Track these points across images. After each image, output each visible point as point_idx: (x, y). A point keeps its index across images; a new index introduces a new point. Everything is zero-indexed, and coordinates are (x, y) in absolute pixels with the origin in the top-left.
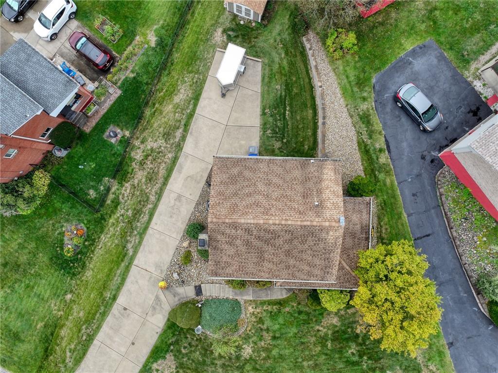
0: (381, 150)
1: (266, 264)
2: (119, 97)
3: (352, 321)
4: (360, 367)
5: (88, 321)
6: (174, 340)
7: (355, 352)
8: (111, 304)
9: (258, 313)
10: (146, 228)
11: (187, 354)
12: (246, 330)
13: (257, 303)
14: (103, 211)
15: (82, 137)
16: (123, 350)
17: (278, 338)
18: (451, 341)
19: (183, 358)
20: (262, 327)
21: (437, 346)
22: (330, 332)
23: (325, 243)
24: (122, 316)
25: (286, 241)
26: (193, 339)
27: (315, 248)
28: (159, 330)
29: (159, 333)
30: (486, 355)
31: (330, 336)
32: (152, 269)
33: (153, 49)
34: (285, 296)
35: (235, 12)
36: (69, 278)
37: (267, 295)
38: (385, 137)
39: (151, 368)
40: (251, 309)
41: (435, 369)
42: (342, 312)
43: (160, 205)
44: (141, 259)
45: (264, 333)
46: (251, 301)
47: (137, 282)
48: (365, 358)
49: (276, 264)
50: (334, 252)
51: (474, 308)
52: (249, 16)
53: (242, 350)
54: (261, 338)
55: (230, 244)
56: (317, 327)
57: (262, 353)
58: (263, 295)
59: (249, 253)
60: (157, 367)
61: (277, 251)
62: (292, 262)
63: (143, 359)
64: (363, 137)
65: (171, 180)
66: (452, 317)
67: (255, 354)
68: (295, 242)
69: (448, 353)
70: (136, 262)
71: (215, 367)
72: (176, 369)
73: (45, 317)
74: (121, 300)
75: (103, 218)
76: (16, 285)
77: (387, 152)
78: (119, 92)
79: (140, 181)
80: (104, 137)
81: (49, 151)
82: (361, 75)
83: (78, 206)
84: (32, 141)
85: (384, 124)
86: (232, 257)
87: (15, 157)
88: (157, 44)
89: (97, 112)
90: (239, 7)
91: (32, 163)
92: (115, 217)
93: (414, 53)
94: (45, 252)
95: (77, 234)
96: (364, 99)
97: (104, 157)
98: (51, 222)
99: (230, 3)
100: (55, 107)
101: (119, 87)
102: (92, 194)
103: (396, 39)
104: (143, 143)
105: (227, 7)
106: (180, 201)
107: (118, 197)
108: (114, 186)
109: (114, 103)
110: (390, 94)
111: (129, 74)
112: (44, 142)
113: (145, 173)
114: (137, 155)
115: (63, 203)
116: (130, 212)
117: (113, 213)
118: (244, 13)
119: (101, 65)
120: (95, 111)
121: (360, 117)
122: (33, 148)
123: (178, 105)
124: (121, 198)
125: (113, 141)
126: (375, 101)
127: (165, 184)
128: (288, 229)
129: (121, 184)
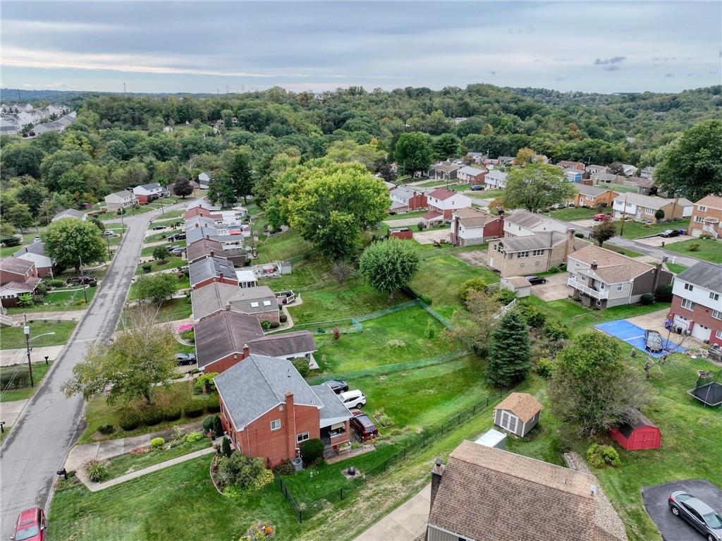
1: (499, 524)
2: (373, 452)
14: (304, 523)
15: (322, 465)
23: (573, 517)
25: (527, 500)
27: (560, 520)
33: (417, 434)
35: (501, 425)
38: (662, 536)
49: (511, 529)
50: (585, 533)
55: (464, 486)
59: (482, 504)
61: (514, 511)
62: (531, 530)
64: (634, 530)
65: (396, 511)
68: (538, 505)
78: (373, 449)
79: (360, 509)
80: (342, 472)
81: (288, 460)
82: (627, 483)
83: (282, 510)
84: (293, 430)
85: (660, 526)
86: (461, 503)
87: (274, 431)
88: (422, 433)
89: (346, 454)
90: (506, 416)
91: (270, 459)
92: (314, 532)
93: (686, 482)
94: (218, 535)
95: (264, 530)
96: (632, 501)
97: (333, 485)
98: (245, 513)
99: (500, 410)
100: (328, 417)
101: (375, 446)
102: (303, 506)
103: (664, 469)
104: (377, 486)
105: (495, 418)
106: (397, 531)
107: (327, 518)
108: (329, 508)
109: (366, 454)
110: (664, 503)
111: (389, 442)
112: (295, 444)
113: (369, 503)
114: (366, 493)
115: (269, 503)
116: (335, 528)
117: (314, 528)
118: (509, 425)
119: (367, 431)
120: (345, 453)
121: (629, 514)
122: (287, 439)
123: (426, 466)
124: (330, 519)
125: (348, 477)
126: (646, 505)
127: (388, 512)
128: (531, 487)
129: (336, 510)
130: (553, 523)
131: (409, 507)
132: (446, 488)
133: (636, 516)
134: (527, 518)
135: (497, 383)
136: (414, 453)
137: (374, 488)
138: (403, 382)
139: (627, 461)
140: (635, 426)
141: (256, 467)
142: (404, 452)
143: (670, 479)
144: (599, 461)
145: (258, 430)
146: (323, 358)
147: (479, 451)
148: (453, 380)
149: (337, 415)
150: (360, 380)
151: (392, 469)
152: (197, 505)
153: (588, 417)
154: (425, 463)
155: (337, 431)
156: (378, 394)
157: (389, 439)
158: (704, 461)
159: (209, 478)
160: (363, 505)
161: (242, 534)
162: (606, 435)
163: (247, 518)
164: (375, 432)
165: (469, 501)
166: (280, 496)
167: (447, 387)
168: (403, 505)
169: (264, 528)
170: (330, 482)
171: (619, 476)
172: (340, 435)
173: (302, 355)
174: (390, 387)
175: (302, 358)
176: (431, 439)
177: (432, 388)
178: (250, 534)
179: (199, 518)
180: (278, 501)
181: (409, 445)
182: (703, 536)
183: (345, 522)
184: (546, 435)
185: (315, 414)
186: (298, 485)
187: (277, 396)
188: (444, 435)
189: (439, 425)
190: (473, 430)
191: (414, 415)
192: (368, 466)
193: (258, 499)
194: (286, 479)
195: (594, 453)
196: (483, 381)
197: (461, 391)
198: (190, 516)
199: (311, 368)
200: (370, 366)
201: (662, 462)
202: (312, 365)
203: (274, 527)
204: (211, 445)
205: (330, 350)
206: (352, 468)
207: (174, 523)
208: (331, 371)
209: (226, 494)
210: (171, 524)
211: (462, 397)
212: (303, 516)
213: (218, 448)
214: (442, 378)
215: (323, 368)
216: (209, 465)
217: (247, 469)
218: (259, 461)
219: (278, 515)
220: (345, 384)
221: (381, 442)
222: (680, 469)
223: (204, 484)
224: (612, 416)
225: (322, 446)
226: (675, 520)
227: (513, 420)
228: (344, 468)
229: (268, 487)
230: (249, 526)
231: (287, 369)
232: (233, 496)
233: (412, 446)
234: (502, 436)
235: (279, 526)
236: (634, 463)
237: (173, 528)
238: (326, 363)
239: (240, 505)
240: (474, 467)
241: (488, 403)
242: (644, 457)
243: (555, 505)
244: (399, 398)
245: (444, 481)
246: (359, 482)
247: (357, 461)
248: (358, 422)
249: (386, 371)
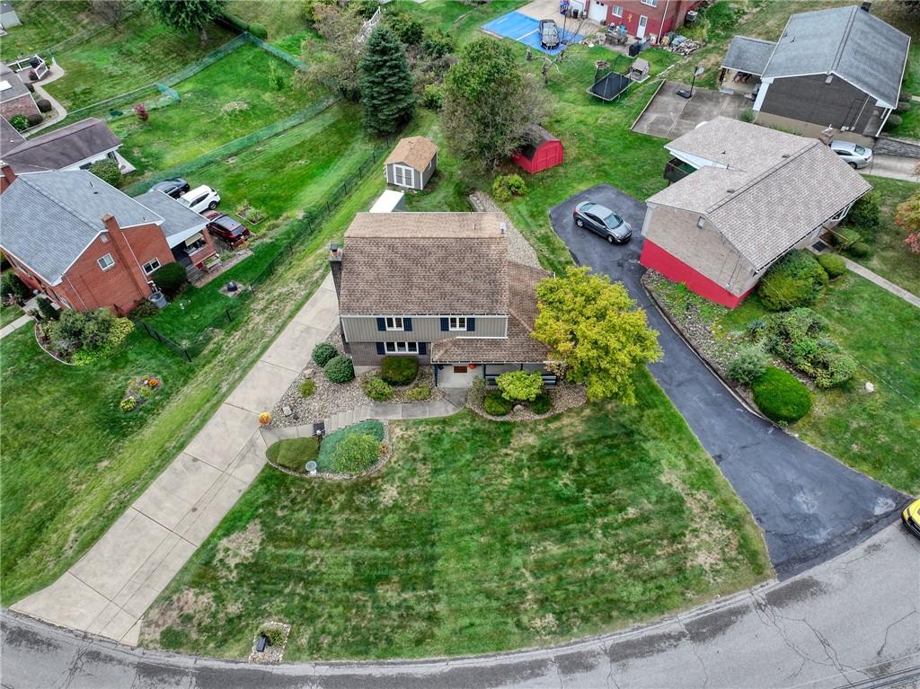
0: (567, 263)
2: (251, 257)
3: (558, 439)
4: (581, 505)
5: (127, 485)
6: (266, 498)
7: (568, 482)
8: (174, 455)
9: (411, 437)
10: (254, 362)
11: (284, 517)
12: (390, 462)
13: (407, 425)
14: (195, 361)
15: (192, 291)
16: (174, 520)
17: (440, 470)
18: (717, 453)
19: (277, 524)
20: (416, 456)
21: (699, 463)
22: (524, 457)
23: (487, 261)
24: (187, 470)
25: (439, 259)
26: (299, 493)
28: (244, 488)
29: (242, 493)
30: (778, 468)
31: (525, 461)
32: (252, 407)
33: (300, 220)
34: (451, 413)
35: (396, 183)
36: (113, 441)
37: (425, 412)
38: (570, 251)
39: (216, 545)
40: (398, 432)
41: (706, 497)
42: (541, 428)
43: (278, 339)
44: (237, 397)
45: (419, 465)
46: (399, 421)
47: (225, 423)
48: (588, 490)
49: (428, 292)
50: (500, 272)
51: (738, 409)
52: (411, 185)
53: (381, 493)
54: (413, 472)
56: (504, 451)
57: (414, 495)
58: (418, 412)
59: (393, 277)
60: (227, 545)
61: (428, 274)
62: (448, 287)
63: (204, 535)
64: (545, 253)
65: (300, 313)
66: (709, 422)
67: (404, 497)
68: (451, 260)
69: (718, 470)
70: (229, 399)
71: (333, 526)
72: (261, 544)
73: (51, 494)
74: (192, 449)
75: (192, 371)
76: (24, 451)
77: (574, 263)
78: (250, 253)
79: (257, 324)
80: (220, 291)
81: (143, 298)
82: (535, 210)
83: (162, 357)
84: (135, 261)
85: (567, 242)
86: (370, 283)
87: (107, 271)
88: (305, 217)
89: (217, 270)
90: (399, 170)
91: (117, 305)
92: (211, 365)
93: (589, 191)
94: (90, 410)
95: (148, 384)
96: (541, 226)
97: (214, 309)
98: (114, 375)
99: (390, 165)
100: (175, 232)
101: (251, 250)
102: (185, 344)
103: (568, 184)
104: (269, 293)
105: (387, 176)
106: (308, 333)
107: (221, 346)
108: (219, 335)
109: (242, 262)
110: (569, 219)
111: (267, 240)
112: (144, 279)
113: (266, 315)
114: (260, 305)
115: (140, 354)
116: (234, 354)
117: (209, 362)
118: (404, 180)
119: (234, 235)
120: (216, 268)
121: (539, 239)
122: (131, 275)
123: (321, 254)
124: (224, 346)
125: (230, 294)
126: (553, 226)
127: (291, 317)
128: (441, 244)
129: (229, 334)
130: (468, 273)
131: (313, 306)
132: (350, 272)
133: (546, 240)
134: (443, 276)
135: (380, 131)
136: (302, 244)
137: (267, 297)
138: (260, 160)
139: (533, 186)
140: (538, 145)
141: (104, 321)
142: (290, 246)
143: (575, 192)
144: (506, 194)
145: (82, 276)
146: (136, 152)
147: (376, 221)
148: (325, 141)
149: (187, 227)
150: (203, 171)
151: (280, 269)
152: (42, 389)
153: (488, 147)
154: (318, 252)
155: (195, 245)
156: (234, 184)
157: (266, 236)
158: (604, 164)
159: (42, 352)
160: (258, 319)
161: (121, 398)
162: (510, 163)
163: (120, 379)
164: (246, 233)
165: (379, 279)
166: (150, 342)
167: (320, 152)
168: (306, 305)
169: (146, 382)
170: (209, 308)
171: (526, 204)
172: (200, 249)
173: (102, 156)
174: (246, 171)
175: (103, 161)
176: (317, 221)
177: (301, 157)
178: (132, 394)
179: (54, 400)
180: (151, 348)
181: (293, 236)
182: (604, 238)
183: (244, 344)
184: (446, 180)
185: (156, 233)
186: (169, 323)
187: (91, 225)
188: (333, 212)
189: (323, 202)
190: (366, 197)
191: (289, 199)
192: (250, 275)
193: (124, 355)
194: (151, 322)
195: (500, 186)
196: (363, 133)
197: (339, 152)
198: (40, 402)
199: (123, 172)
200: (209, 149)
201: (566, 177)
202: (123, 167)
203: (159, 377)
204: (23, 313)
205: (141, 139)
206: (231, 283)
207: (21, 417)
208: (156, 168)
209: (75, 363)
210: (18, 419)
211: (342, 160)
212: (191, 354)
213: (34, 313)
214: (311, 141)
215: (141, 168)
216: (34, 337)
217: (91, 327)
218: (105, 312)
219: (158, 363)
220: (183, 182)
221: (257, 243)
222: (582, 179)
223: (39, 362)
224: (513, 140)
225: (182, 269)
226: (580, 231)
227: (408, 172)
228: (220, 286)
229: (131, 337)
230: (126, 386)
231: (88, 184)
232: (87, 362)
233: (298, 237)
234: (399, 196)
235: (165, 374)
236: (539, 187)
237: (23, 423)
238: (143, 160)
239: (102, 368)
240: (376, 241)
241: (375, 159)
242: (548, 176)
243: (468, 254)
244: (263, 182)
245: (346, 266)
246: (245, 296)
247: (235, 273)
248: (220, 227)
249: (234, 150)
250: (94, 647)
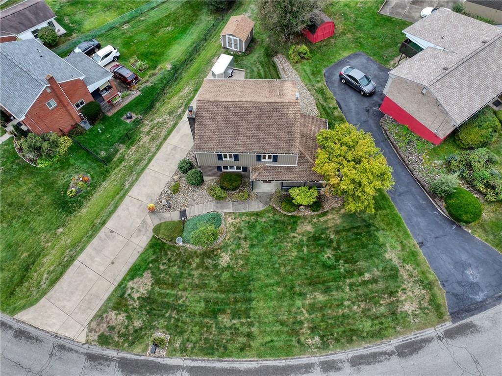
0: (334, 108)
1: (241, 138)
2: (139, 96)
3: (325, 228)
4: (337, 271)
5: (74, 246)
6: (154, 257)
7: (330, 256)
8: (100, 228)
9: (237, 223)
10: (144, 169)
11: (164, 270)
12: (225, 239)
13: (235, 215)
14: (109, 165)
15: (105, 118)
16: (102, 269)
17: (255, 245)
18: (421, 241)
19: (160, 274)
20: (240, 236)
21: (409, 247)
22: (305, 239)
23: (287, 118)
24: (107, 237)
25: (256, 116)
26: (173, 255)
27: (279, 122)
28: (141, 250)
29: (140, 253)
30: (457, 252)
31: (305, 242)
32: (143, 199)
33: (169, 71)
34: (261, 209)
35: (228, 47)
36: (64, 216)
37: (245, 208)
38: (336, 100)
39: (126, 286)
40: (230, 220)
41: (412, 269)
42: (315, 220)
43: (158, 153)
44: (135, 192)
45: (242, 242)
46: (230, 213)
47: (128, 209)
48: (342, 261)
49: (249, 138)
50: (295, 126)
51: (435, 212)
52: (237, 49)
53: (220, 259)
54: (239, 246)
55: (213, 119)
56: (293, 234)
57: (239, 260)
58: (242, 208)
59: (227, 127)
60: (133, 286)
61: (249, 126)
62: (262, 135)
63: (119, 279)
64: (320, 101)
65: (170, 137)
66: (417, 220)
67: (233, 262)
68: (264, 118)
69: (421, 252)
70: (129, 194)
71: (192, 278)
72: (151, 286)
73: (32, 248)
74: (110, 224)
75: (108, 171)
76: (14, 221)
77: (339, 109)
78: (139, 93)
79: (145, 142)
80: (122, 119)
81: (76, 124)
82: (315, 69)
83: (89, 162)
84: (69, 103)
85: (335, 93)
87: (53, 109)
88: (172, 69)
89: (120, 104)
90: (230, 39)
91: (61, 129)
92: (119, 168)
93: (349, 57)
94: (49, 195)
95: (82, 180)
96: (318, 81)
97: (119, 131)
98: (62, 173)
99: (224, 36)
100: (92, 83)
101: (140, 91)
102: (103, 154)
103: (336, 51)
104: (151, 121)
105: (222, 42)
106: (175, 150)
107: (124, 156)
108: (122, 149)
109: (135, 99)
110: (336, 77)
111: (149, 84)
112: (76, 111)
113: (150, 137)
114: (146, 129)
115: (77, 160)
116: (132, 162)
117: (117, 166)
118: (233, 45)
119: (129, 80)
120: (119, 104)
121: (317, 91)
122: (67, 110)
123: (182, 96)
124: (126, 156)
125: (128, 121)
126: (326, 82)
127: (165, 139)
128: (257, 106)
129: (128, 148)
130: (275, 126)
131: (178, 132)
132: (200, 124)
133: (321, 91)
134: (258, 127)
135: (217, 8)
136: (170, 88)
137: (150, 124)
138: (143, 26)
139: (314, 52)
140: (319, 25)
141: (53, 141)
142: (163, 89)
143: (341, 58)
144: (297, 58)
145: (38, 111)
146: (66, 20)
147: (217, 86)
148: (183, 13)
149: (99, 79)
150: (108, 34)
151: (158, 105)
152: (21, 181)
153: (287, 26)
154: (181, 94)
155: (105, 89)
156: (127, 44)
157: (149, 81)
158: (360, 38)
159: (19, 158)
160: (146, 139)
161: (68, 188)
162: (301, 37)
163: (66, 176)
164: (136, 78)
165: (218, 129)
166: (82, 152)
167: (180, 21)
168: (174, 131)
169: (81, 179)
170: (116, 130)
171: (310, 66)
172: (109, 92)
173: (44, 24)
174: (136, 34)
175: (45, 28)
176: (179, 71)
177: (168, 25)
178: (73, 187)
179: (29, 189)
180: (83, 156)
181: (165, 82)
182: (358, 92)
183: (137, 156)
184: (259, 44)
185: (80, 85)
186: (93, 140)
187: (40, 81)
188: (189, 66)
189: (183, 58)
190: (209, 56)
191: (162, 54)
192: (140, 108)
193: (67, 160)
194: (82, 139)
195: (293, 53)
196: (206, 8)
197: (192, 22)
198: (21, 190)
199: (59, 34)
200: (111, 18)
201: (335, 46)
202: (59, 30)
203: (89, 175)
204: (5, 132)
205: (68, 10)
206: (128, 114)
207: (10, 199)
208: (79, 31)
209: (40, 165)
210: (9, 201)
211: (194, 27)
212: (108, 160)
213: (11, 133)
214: (174, 13)
215: (70, 31)
216: (13, 148)
217: (46, 145)
218: (53, 136)
219: (88, 166)
220: (96, 42)
221: (143, 86)
222: (345, 47)
223: (18, 164)
224: (303, 22)
225: (99, 106)
226: (343, 86)
227: (235, 41)
228: (122, 115)
229: (71, 149)
230: (69, 181)
231: (36, 50)
232: (46, 165)
233: (168, 82)
234: (229, 58)
235: (92, 173)
236: (318, 53)
237: (12, 203)
238: (71, 25)
239: (55, 169)
240: (216, 103)
241: (214, 27)
242: (324, 45)
243: (275, 114)
244: (145, 42)
245: (198, 120)
246: (138, 122)
247: (130, 107)
248: (120, 74)
249: (127, 19)
250: (62, 342)
